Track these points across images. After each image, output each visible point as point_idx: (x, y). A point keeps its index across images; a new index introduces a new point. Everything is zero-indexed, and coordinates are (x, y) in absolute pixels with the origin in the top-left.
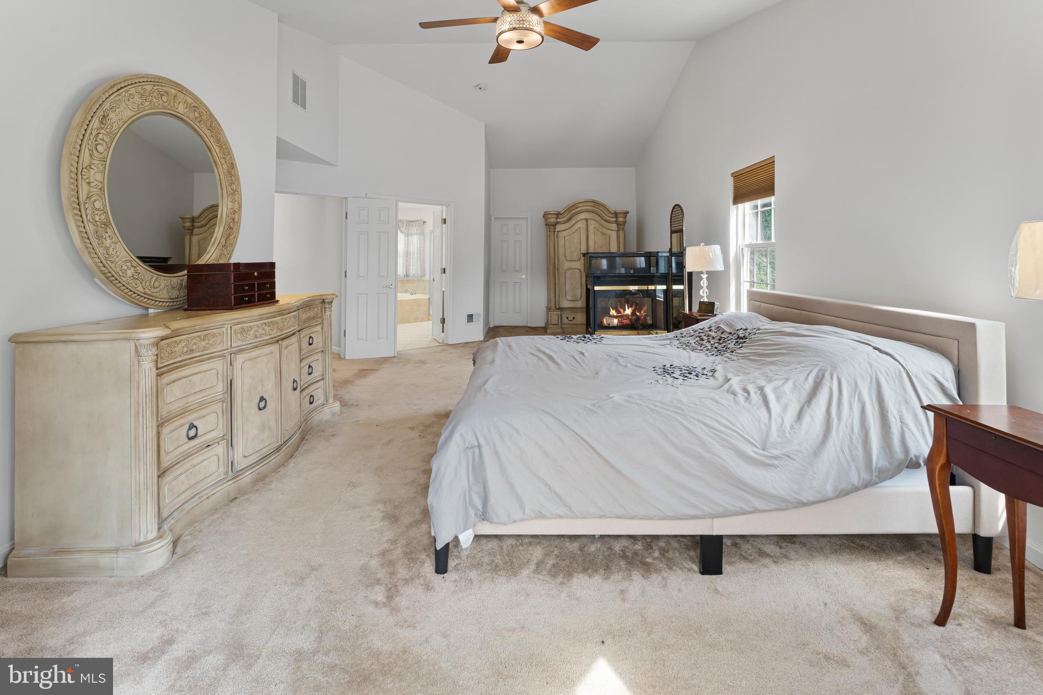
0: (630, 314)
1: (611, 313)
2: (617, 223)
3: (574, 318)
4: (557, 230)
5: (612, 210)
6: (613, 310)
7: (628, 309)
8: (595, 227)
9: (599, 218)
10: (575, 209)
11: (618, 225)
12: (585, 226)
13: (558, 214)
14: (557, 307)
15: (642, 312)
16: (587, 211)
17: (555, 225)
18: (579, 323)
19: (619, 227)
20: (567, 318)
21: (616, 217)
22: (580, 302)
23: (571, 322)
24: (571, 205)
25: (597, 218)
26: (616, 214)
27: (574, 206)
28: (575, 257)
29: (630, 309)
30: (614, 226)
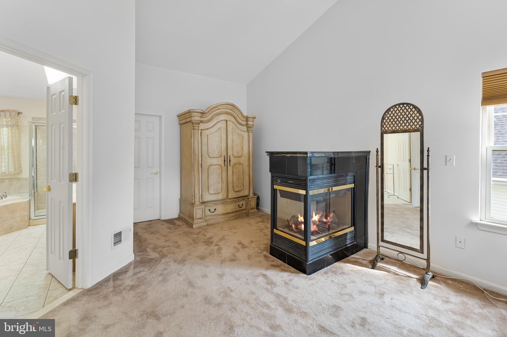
0: (317, 220)
1: (299, 219)
2: (248, 126)
3: (215, 210)
4: (200, 128)
5: (245, 114)
6: (301, 217)
7: (316, 215)
8: (232, 128)
9: (235, 120)
10: (216, 110)
11: (248, 128)
12: (225, 126)
13: (203, 113)
14: (201, 202)
15: (329, 218)
16: (227, 113)
17: (199, 124)
18: (220, 213)
19: (248, 129)
20: (210, 210)
21: (247, 121)
22: (220, 194)
23: (213, 214)
24: (215, 106)
25: (234, 120)
26: (247, 118)
27: (216, 107)
28: (216, 154)
29: (317, 216)
30: (245, 128)
